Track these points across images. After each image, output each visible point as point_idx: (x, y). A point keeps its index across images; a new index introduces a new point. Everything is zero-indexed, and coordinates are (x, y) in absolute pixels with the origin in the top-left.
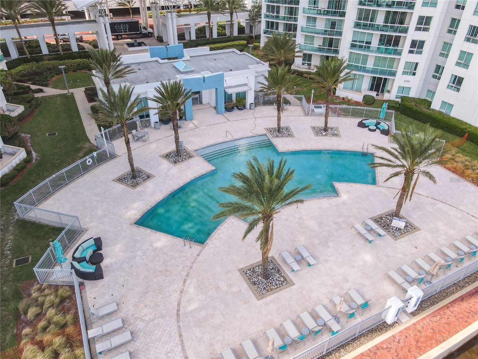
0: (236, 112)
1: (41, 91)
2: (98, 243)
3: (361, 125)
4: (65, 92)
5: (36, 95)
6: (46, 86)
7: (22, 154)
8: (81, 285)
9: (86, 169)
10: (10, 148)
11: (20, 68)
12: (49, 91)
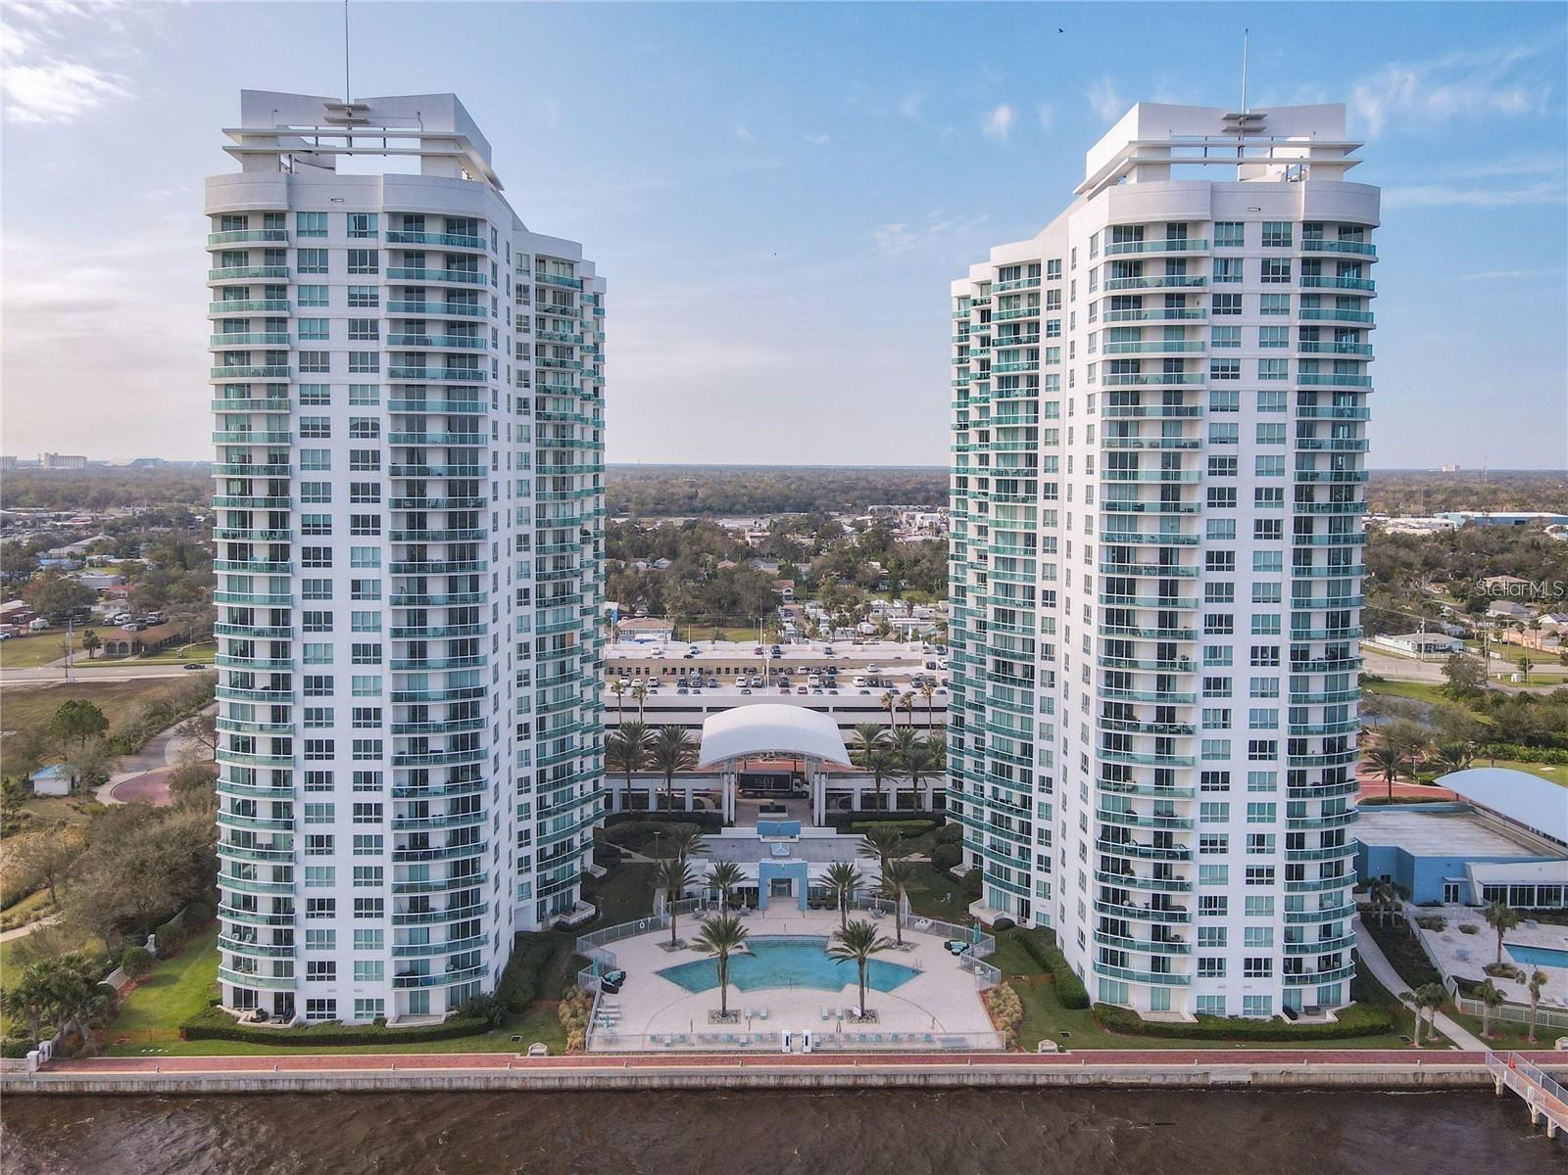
0: (823, 912)
1: (630, 856)
2: (623, 976)
3: (948, 946)
4: (653, 861)
5: (623, 860)
6: (637, 851)
7: (592, 911)
8: (602, 994)
9: (638, 932)
10: (584, 904)
11: (618, 826)
12: (638, 858)
